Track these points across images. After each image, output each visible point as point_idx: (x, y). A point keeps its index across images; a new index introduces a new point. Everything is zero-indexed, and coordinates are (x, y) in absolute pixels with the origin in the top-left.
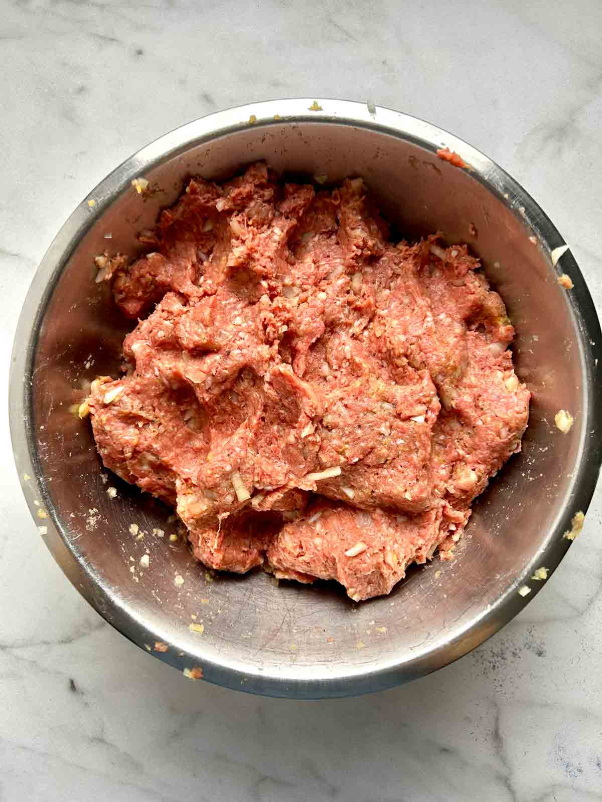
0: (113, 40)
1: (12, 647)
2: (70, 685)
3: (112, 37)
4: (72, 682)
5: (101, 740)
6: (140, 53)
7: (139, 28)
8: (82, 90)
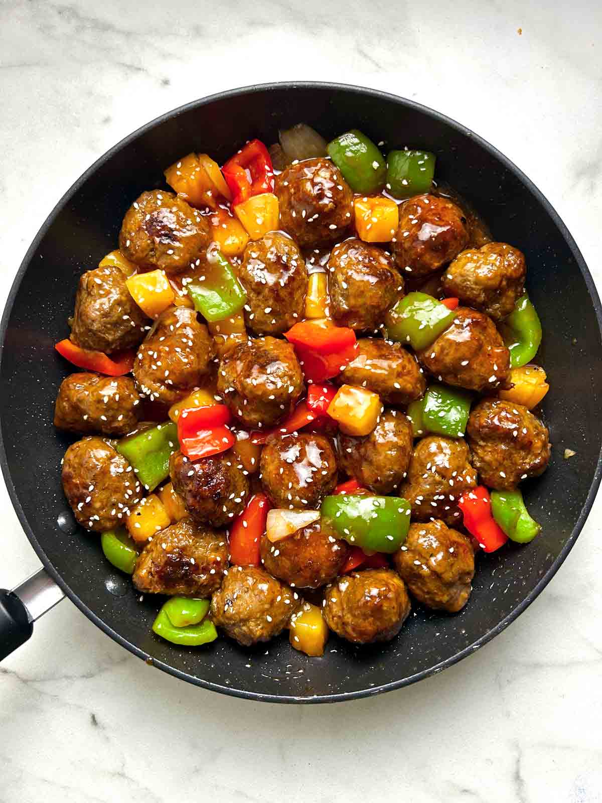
0: (140, 69)
1: (34, 681)
2: (91, 720)
3: (139, 66)
4: (93, 717)
5: (122, 775)
6: (166, 82)
7: (165, 56)
8: (107, 120)
